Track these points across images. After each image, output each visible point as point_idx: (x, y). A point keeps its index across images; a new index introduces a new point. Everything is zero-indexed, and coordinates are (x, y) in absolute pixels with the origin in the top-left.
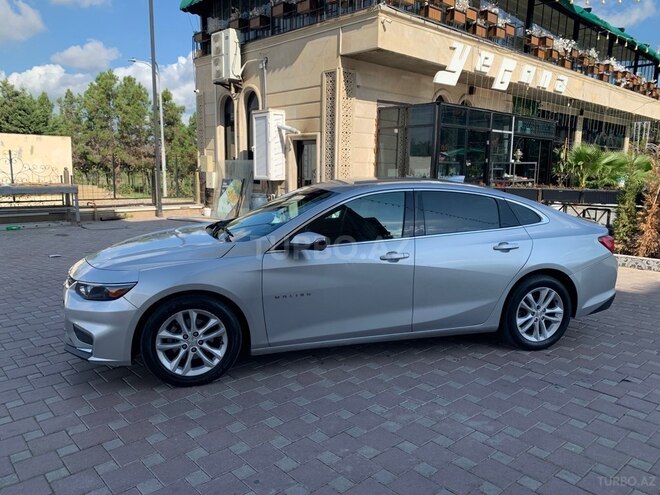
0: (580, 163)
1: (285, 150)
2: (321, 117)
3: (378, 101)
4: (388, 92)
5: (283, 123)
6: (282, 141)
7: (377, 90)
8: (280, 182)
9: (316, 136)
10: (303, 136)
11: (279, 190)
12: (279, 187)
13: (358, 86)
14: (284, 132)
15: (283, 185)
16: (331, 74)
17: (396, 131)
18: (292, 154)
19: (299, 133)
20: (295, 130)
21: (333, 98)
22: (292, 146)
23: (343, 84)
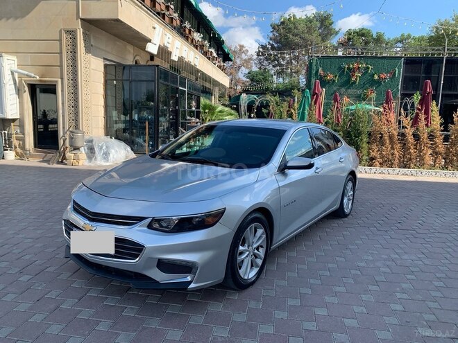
0: (207, 111)
1: (19, 91)
2: (61, 66)
3: (104, 59)
4: (109, 52)
5: (15, 68)
6: (15, 84)
7: (103, 50)
8: (14, 120)
9: (57, 81)
10: (40, 81)
11: (12, 127)
12: (12, 124)
13: (92, 45)
14: (16, 75)
15: (17, 123)
16: (72, 33)
17: (115, 82)
18: (27, 96)
19: (38, 78)
20: (33, 75)
21: (74, 52)
22: (26, 89)
23: (82, 42)
